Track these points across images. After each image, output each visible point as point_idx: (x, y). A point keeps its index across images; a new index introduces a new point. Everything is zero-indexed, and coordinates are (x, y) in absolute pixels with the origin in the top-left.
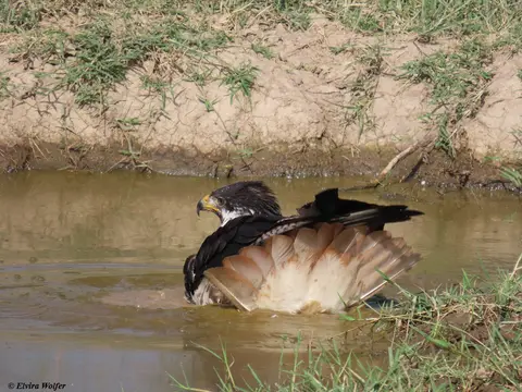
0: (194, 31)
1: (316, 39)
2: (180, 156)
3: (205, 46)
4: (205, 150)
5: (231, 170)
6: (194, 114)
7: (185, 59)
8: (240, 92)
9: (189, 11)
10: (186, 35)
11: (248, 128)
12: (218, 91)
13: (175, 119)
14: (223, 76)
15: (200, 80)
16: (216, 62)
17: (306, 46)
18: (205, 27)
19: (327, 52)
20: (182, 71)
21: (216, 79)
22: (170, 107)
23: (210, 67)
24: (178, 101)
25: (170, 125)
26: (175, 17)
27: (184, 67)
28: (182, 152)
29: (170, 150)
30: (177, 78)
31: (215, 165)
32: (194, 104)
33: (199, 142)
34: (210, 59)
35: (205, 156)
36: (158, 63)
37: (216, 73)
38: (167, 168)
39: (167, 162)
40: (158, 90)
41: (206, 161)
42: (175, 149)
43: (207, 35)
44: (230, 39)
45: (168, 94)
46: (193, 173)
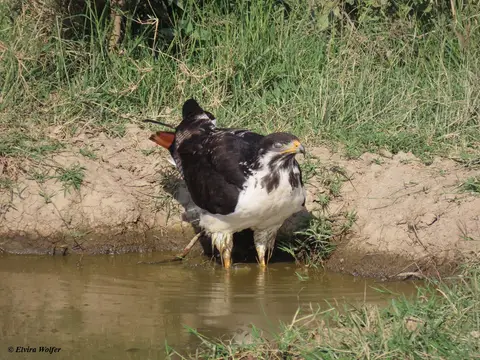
0: (34, 140)
1: (131, 144)
2: (25, 239)
3: (43, 151)
4: (46, 233)
5: (66, 249)
6: (36, 206)
7: (28, 162)
8: (71, 187)
9: (30, 123)
10: (28, 143)
11: (79, 216)
12: (54, 187)
13: (21, 210)
14: (58, 175)
15: (40, 178)
16: (51, 164)
17: (123, 150)
18: (43, 137)
19: (140, 154)
20: (25, 172)
21: (52, 178)
22: (16, 201)
23: (47, 168)
24: (22, 196)
25: (17, 215)
26: (18, 130)
27: (27, 168)
28: (27, 235)
29: (17, 235)
30: (21, 178)
31: (53, 246)
32: (35, 197)
33: (40, 228)
34: (47, 162)
35: (46, 238)
36: (6, 166)
37: (52, 173)
38: (15, 249)
39: (16, 243)
40: (7, 187)
41: (46, 243)
42: (21, 234)
43: (44, 143)
44: (63, 145)
45: (15, 190)
46: (36, 252)
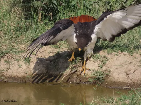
0: (16, 49)
1: (44, 50)
2: (14, 78)
3: (19, 52)
4: (20, 76)
5: (26, 81)
6: (17, 68)
7: (14, 56)
8: (27, 63)
9: (15, 44)
10: (14, 50)
11: (29, 71)
12: (22, 63)
13: (12, 70)
14: (23, 59)
15: (18, 60)
16: (21, 56)
17: (42, 52)
18: (19, 48)
19: (47, 53)
20: (13, 58)
21: (21, 60)
22: (11, 67)
23: (20, 57)
24: (13, 65)
25: (11, 71)
26: (11, 46)
27: (14, 57)
28: (14, 77)
29: (11, 77)
30: (12, 60)
31: (22, 80)
32: (16, 66)
33: (18, 75)
34: (20, 55)
35: (20, 78)
36: (8, 57)
37: (21, 59)
38: (11, 81)
39: (11, 79)
40: (8, 63)
41: (20, 79)
42: (12, 76)
43: (19, 50)
44: (24, 51)
45: (11, 64)
46: (17, 82)
